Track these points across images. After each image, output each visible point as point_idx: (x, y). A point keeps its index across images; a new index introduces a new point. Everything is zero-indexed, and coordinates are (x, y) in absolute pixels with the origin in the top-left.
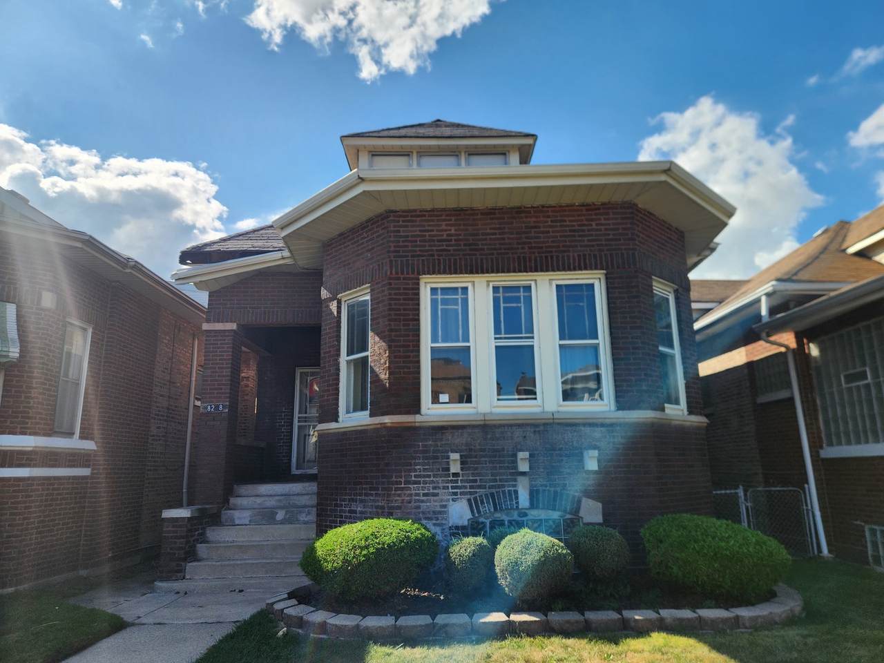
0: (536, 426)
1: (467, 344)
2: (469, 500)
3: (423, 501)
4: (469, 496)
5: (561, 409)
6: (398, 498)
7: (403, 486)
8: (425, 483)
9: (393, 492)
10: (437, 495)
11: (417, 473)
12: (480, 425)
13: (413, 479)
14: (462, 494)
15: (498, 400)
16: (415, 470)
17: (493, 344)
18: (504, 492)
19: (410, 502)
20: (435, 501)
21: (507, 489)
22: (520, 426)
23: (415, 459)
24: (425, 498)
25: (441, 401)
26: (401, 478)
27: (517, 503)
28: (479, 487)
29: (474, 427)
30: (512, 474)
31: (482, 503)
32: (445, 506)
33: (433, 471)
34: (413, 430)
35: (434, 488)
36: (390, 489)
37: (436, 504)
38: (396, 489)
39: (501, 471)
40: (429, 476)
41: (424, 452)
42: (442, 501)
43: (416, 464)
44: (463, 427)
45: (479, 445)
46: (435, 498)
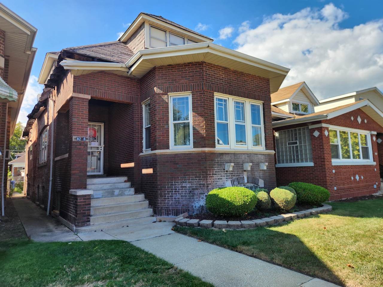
0: (248, 154)
1: (227, 122)
2: (231, 180)
3: (217, 181)
4: (231, 179)
5: (253, 149)
6: (210, 180)
7: (211, 176)
8: (218, 174)
9: (208, 178)
10: (221, 179)
11: (216, 171)
12: (233, 153)
13: (215, 173)
14: (229, 178)
15: (236, 144)
16: (215, 170)
17: (235, 123)
18: (240, 177)
19: (214, 182)
20: (221, 181)
21: (241, 176)
22: (244, 154)
23: (215, 165)
24: (218, 180)
25: (220, 143)
26: (211, 172)
27: (244, 181)
28: (234, 176)
29: (231, 154)
30: (242, 171)
31: (235, 181)
32: (224, 183)
33: (220, 170)
34: (213, 154)
35: (221, 176)
36: (207, 177)
37: (222, 182)
38: (210, 177)
39: (239, 170)
40: (219, 172)
41: (217, 163)
42: (223, 181)
43: (215, 167)
44: (228, 154)
45: (233, 160)
46: (221, 180)
